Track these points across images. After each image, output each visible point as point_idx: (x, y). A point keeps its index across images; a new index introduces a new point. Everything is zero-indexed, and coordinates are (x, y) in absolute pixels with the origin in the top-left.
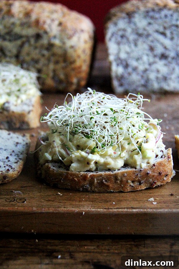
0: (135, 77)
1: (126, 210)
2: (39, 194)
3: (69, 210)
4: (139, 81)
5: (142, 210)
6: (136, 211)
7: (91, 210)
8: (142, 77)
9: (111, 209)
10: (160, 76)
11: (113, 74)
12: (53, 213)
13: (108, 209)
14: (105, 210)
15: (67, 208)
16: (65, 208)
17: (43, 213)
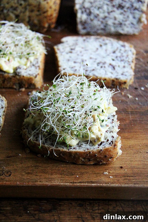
0: (96, 23)
1: (86, 184)
2: (20, 166)
3: (43, 184)
4: (99, 26)
5: (99, 184)
6: (95, 185)
7: (60, 184)
8: (102, 22)
9: (76, 183)
10: (116, 22)
11: (78, 20)
12: (31, 186)
13: (74, 183)
14: (71, 184)
15: (42, 182)
16: (40, 182)
17: (24, 186)
